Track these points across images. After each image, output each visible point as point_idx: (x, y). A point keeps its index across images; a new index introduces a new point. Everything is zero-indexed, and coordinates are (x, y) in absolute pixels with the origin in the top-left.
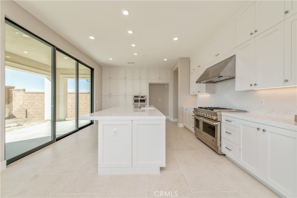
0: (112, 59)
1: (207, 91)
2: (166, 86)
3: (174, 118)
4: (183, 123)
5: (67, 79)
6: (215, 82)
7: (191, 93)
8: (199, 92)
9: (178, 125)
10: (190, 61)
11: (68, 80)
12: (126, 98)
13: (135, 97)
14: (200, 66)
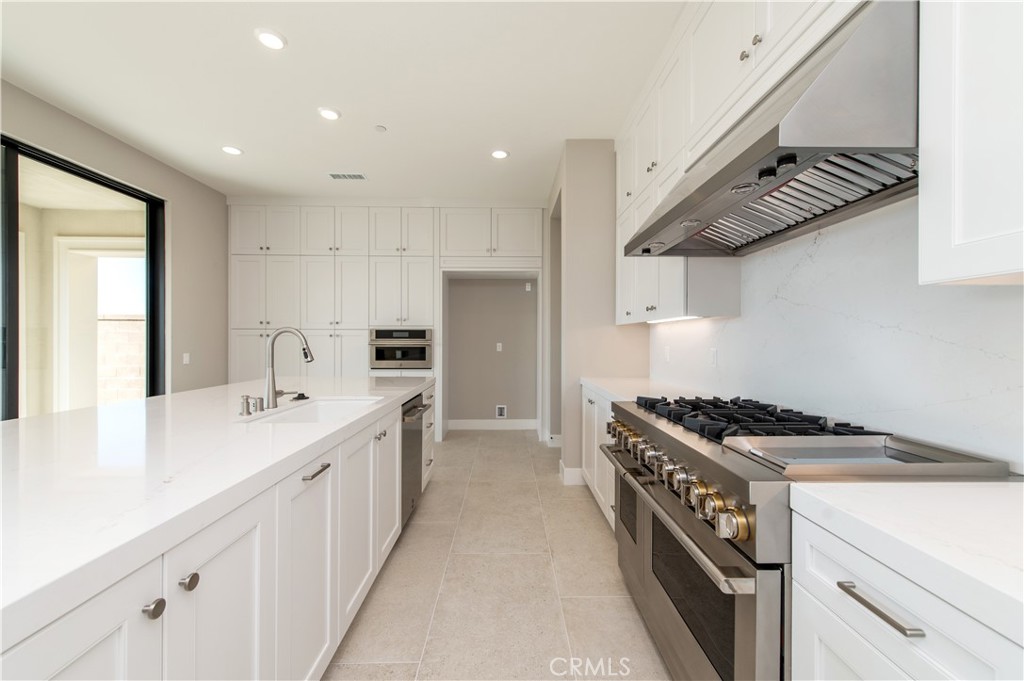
0: (238, 152)
1: (694, 303)
2: (528, 288)
3: (552, 433)
4: (581, 467)
5: (95, 258)
6: (736, 251)
7: (622, 319)
8: (653, 308)
9: (560, 475)
10: (615, 154)
11: (100, 259)
12: (338, 340)
13: (381, 334)
14: (653, 164)
